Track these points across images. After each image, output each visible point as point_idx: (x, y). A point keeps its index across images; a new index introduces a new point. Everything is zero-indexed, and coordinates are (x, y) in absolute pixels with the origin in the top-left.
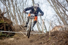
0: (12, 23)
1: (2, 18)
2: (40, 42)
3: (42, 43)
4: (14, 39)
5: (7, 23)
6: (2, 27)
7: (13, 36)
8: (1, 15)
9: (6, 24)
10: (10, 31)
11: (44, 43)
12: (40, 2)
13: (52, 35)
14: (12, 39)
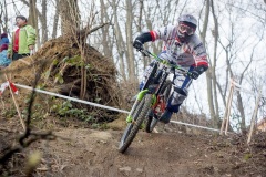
0: (112, 73)
1: (80, 47)
2: (208, 165)
3: (216, 169)
4: (110, 136)
5: (93, 71)
6: (75, 82)
7: (109, 124)
8: (78, 34)
9: (91, 75)
10: (101, 102)
11: (222, 172)
12: (237, 5)
13: (259, 147)
14: (104, 135)
